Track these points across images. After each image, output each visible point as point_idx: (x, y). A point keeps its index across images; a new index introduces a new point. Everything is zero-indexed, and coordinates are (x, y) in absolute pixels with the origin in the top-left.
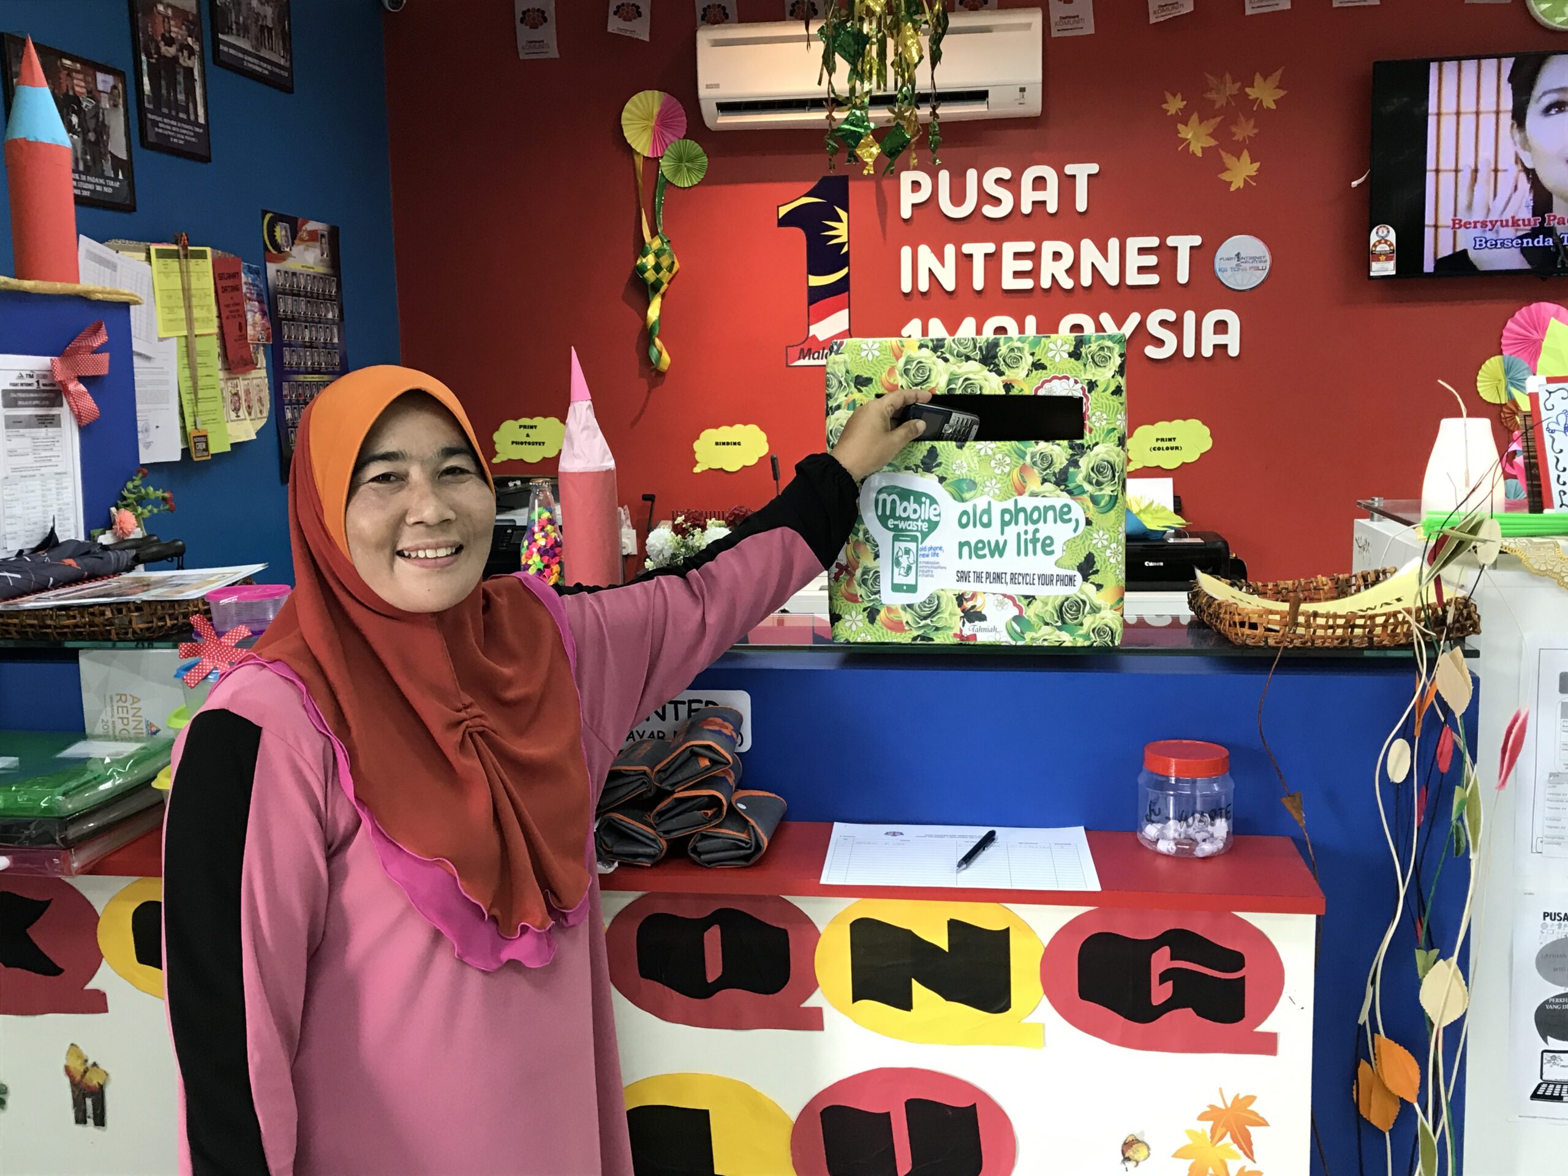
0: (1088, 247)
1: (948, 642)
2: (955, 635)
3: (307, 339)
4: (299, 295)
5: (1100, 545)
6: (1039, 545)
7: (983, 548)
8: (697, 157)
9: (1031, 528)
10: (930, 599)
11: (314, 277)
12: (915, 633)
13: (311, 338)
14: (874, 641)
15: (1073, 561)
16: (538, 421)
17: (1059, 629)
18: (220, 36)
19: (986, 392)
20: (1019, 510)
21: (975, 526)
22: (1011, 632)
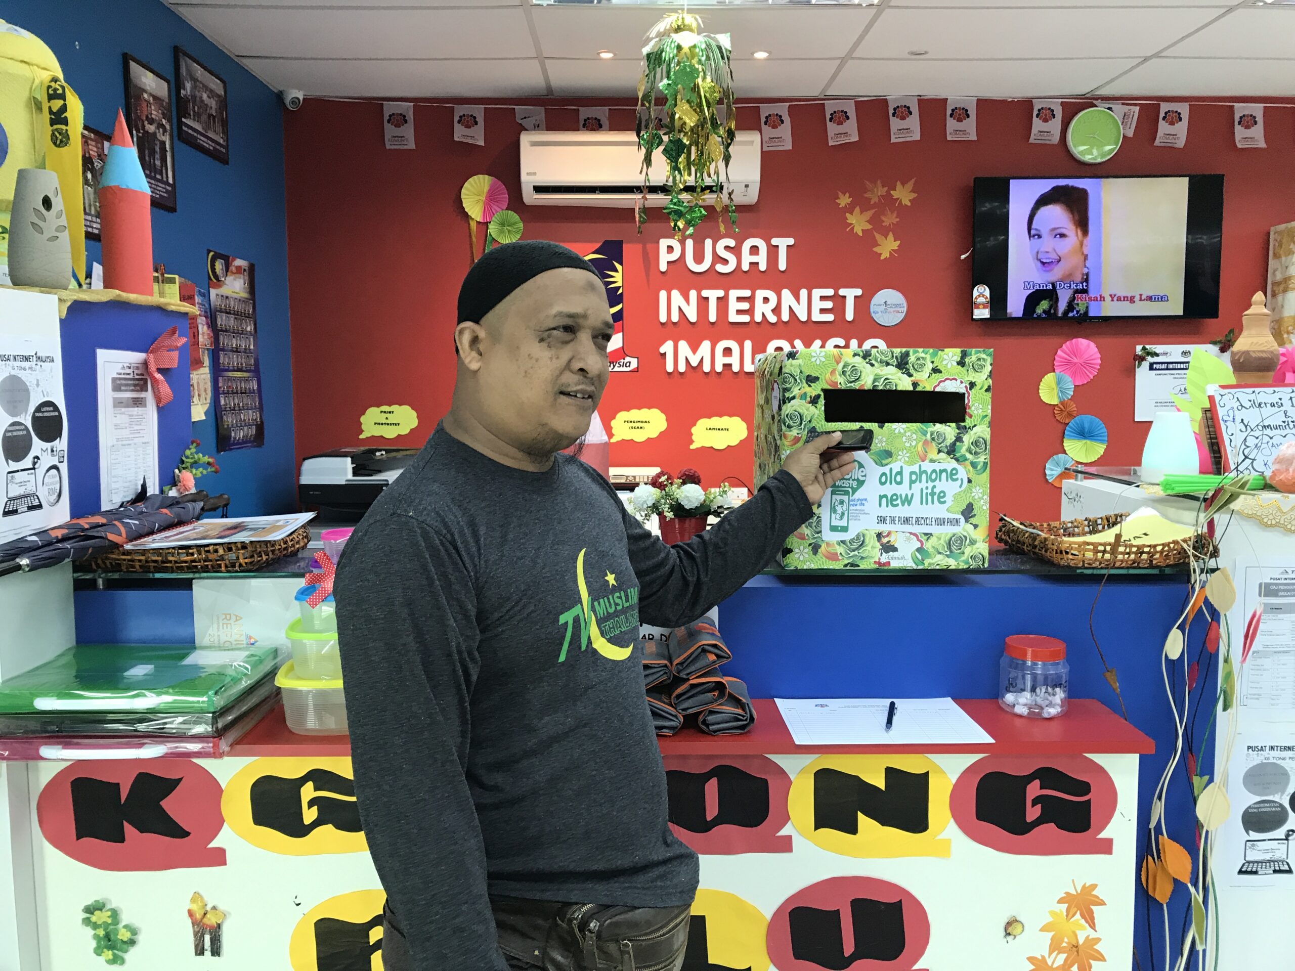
0: (786, 294)
1: (869, 568)
2: (875, 562)
3: (234, 346)
4: (230, 313)
5: (976, 497)
6: (936, 497)
7: (896, 500)
8: (516, 223)
9: (930, 485)
10: (858, 536)
11: (240, 300)
12: (846, 562)
13: (237, 345)
14: (816, 567)
15: (958, 509)
16: (394, 408)
17: (948, 556)
18: (183, 120)
19: (900, 388)
20: (922, 472)
21: (891, 483)
22: (914, 559)
